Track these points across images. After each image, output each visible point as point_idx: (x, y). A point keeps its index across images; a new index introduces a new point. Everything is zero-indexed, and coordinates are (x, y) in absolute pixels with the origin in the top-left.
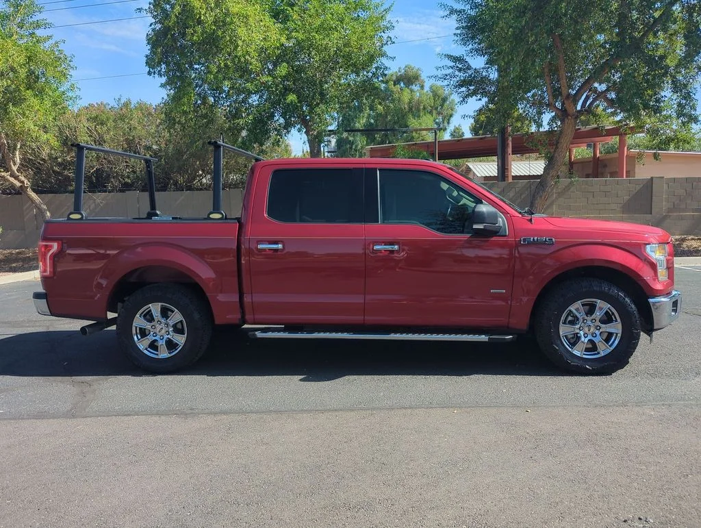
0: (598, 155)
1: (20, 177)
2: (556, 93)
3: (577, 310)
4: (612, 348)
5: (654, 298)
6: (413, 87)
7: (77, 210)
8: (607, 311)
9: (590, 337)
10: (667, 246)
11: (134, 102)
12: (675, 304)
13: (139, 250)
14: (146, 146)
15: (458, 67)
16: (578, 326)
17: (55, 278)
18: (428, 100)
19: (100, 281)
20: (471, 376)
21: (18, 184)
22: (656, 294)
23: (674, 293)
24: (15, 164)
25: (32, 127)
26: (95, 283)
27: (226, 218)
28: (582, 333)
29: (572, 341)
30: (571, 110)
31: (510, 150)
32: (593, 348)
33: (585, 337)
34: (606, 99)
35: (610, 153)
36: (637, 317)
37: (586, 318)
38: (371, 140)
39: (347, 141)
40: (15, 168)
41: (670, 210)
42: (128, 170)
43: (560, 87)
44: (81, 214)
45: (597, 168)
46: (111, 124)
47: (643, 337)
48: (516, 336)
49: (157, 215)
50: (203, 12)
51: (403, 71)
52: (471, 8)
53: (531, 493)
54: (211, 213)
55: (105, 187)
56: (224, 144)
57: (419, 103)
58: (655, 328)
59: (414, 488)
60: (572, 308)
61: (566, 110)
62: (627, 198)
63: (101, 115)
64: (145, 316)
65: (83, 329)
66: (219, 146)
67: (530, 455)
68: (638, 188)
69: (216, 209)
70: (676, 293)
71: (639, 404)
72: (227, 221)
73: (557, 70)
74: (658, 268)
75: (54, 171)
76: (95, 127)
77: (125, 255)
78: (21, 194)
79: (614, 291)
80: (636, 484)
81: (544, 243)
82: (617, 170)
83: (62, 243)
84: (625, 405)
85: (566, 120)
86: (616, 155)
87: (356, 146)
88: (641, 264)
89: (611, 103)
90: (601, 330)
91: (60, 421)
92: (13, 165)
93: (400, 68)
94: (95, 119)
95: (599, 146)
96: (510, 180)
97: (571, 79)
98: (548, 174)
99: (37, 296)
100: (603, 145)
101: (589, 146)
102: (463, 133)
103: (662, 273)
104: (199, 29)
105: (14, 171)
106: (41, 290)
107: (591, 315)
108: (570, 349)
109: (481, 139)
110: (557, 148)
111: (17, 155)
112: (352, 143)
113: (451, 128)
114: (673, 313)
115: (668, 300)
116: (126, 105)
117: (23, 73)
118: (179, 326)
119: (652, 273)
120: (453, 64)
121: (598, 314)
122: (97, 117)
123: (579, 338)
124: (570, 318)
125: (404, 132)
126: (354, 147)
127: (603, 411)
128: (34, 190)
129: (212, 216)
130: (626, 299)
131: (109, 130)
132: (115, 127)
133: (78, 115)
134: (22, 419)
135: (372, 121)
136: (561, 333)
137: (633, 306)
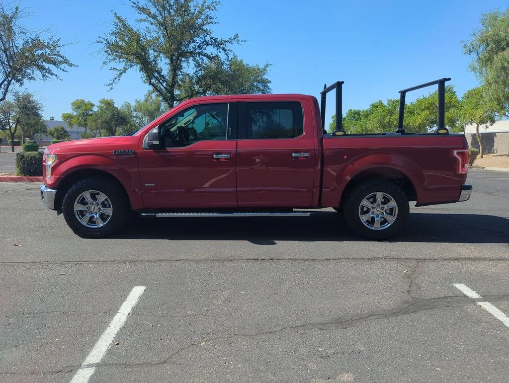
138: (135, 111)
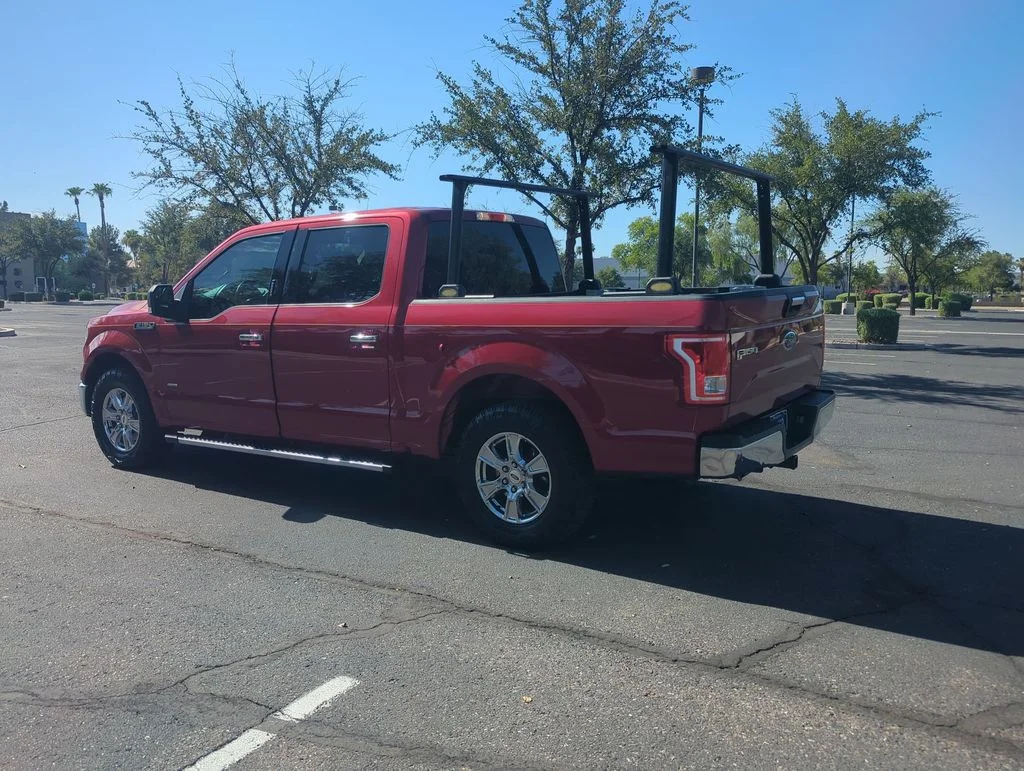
138: (737, 233)
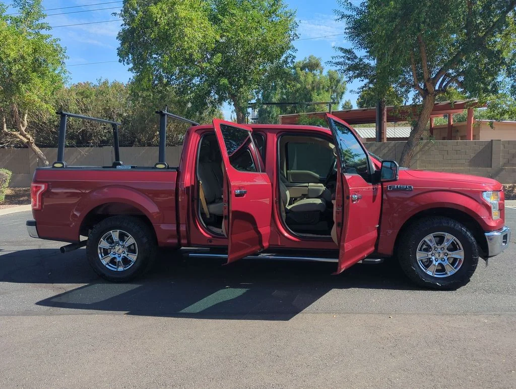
0: (452, 123)
1: (27, 135)
2: (420, 77)
3: (430, 241)
4: (456, 270)
5: (489, 232)
6: (315, 72)
7: (60, 160)
8: (453, 243)
9: (440, 261)
10: (499, 193)
11: (111, 81)
12: (505, 237)
13: (105, 190)
14: (118, 113)
15: (347, 57)
16: (430, 253)
17: (42, 210)
18: (326, 82)
19: (75, 213)
20: (349, 289)
21: (25, 140)
22: (490, 229)
23: (504, 228)
24: (23, 126)
25: (36, 99)
26: (71, 214)
27: (168, 168)
28: (433, 258)
29: (426, 264)
30: (431, 89)
31: (385, 119)
32: (442, 269)
33: (436, 261)
34: (457, 82)
35: (461, 121)
36: (476, 245)
37: (437, 246)
38: (284, 110)
39: (265, 111)
40: (23, 129)
41: (505, 165)
42: (105, 131)
43: (423, 73)
44: (63, 164)
45: (450, 133)
46: (93, 97)
47: (481, 261)
48: (383, 259)
49: (120, 165)
50: (159, 16)
51: (308, 60)
52: (357, 14)
53: (389, 383)
54: (157, 164)
55: (88, 143)
56: (168, 113)
57: (319, 83)
58: (489, 255)
59: (300, 376)
60: (427, 239)
61: (427, 90)
62: (474, 155)
63: (86, 91)
64: (107, 240)
65: (62, 248)
66: (164, 115)
67: (390, 352)
68: (481, 148)
69: (161, 161)
70: (506, 228)
71: (476, 313)
72: (169, 170)
73: (421, 60)
74: (492, 209)
75: (51, 131)
76: (82, 99)
77: (95, 193)
78: (27, 147)
79: (458, 226)
80: (470, 377)
81: (405, 190)
82: (466, 134)
83: (48, 185)
84: (465, 314)
85: (427, 97)
86: (465, 123)
87: (273, 115)
88: (479, 206)
89: (461, 84)
90: (448, 256)
91: (41, 317)
92: (22, 127)
93: (305, 58)
94: (82, 94)
95: (452, 117)
96: (385, 141)
97: (431, 66)
98: (413, 137)
99: (30, 223)
100: (456, 116)
101: (445, 116)
102: (352, 106)
103: (496, 214)
104: (156, 29)
105: (22, 131)
106: (32, 219)
107: (441, 244)
108: (425, 270)
109: (364, 110)
110: (420, 117)
111: (25, 120)
112: (269, 113)
113: (343, 102)
114: (504, 244)
115: (500, 234)
116: (105, 83)
117: (29, 60)
118: (132, 247)
119: (487, 213)
120: (344, 55)
121: (446, 244)
122: (84, 92)
123: (431, 262)
124: (424, 247)
125: (308, 105)
126: (270, 116)
127: (448, 318)
128: (37, 145)
129: (158, 166)
130: (468, 233)
131: (92, 102)
132: (96, 100)
133: (69, 91)
134: (13, 315)
135: (285, 97)
136: (418, 258)
137: (473, 238)
